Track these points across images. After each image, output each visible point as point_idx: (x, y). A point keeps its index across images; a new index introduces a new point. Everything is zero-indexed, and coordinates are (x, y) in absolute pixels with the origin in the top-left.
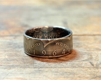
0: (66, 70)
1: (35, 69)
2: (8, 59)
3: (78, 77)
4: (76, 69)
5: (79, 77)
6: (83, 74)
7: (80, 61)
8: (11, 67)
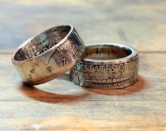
0: (134, 104)
1: (91, 102)
2: (51, 88)
3: (153, 114)
4: (149, 102)
5: (155, 114)
6: (160, 110)
7: (153, 91)
8: (57, 99)
